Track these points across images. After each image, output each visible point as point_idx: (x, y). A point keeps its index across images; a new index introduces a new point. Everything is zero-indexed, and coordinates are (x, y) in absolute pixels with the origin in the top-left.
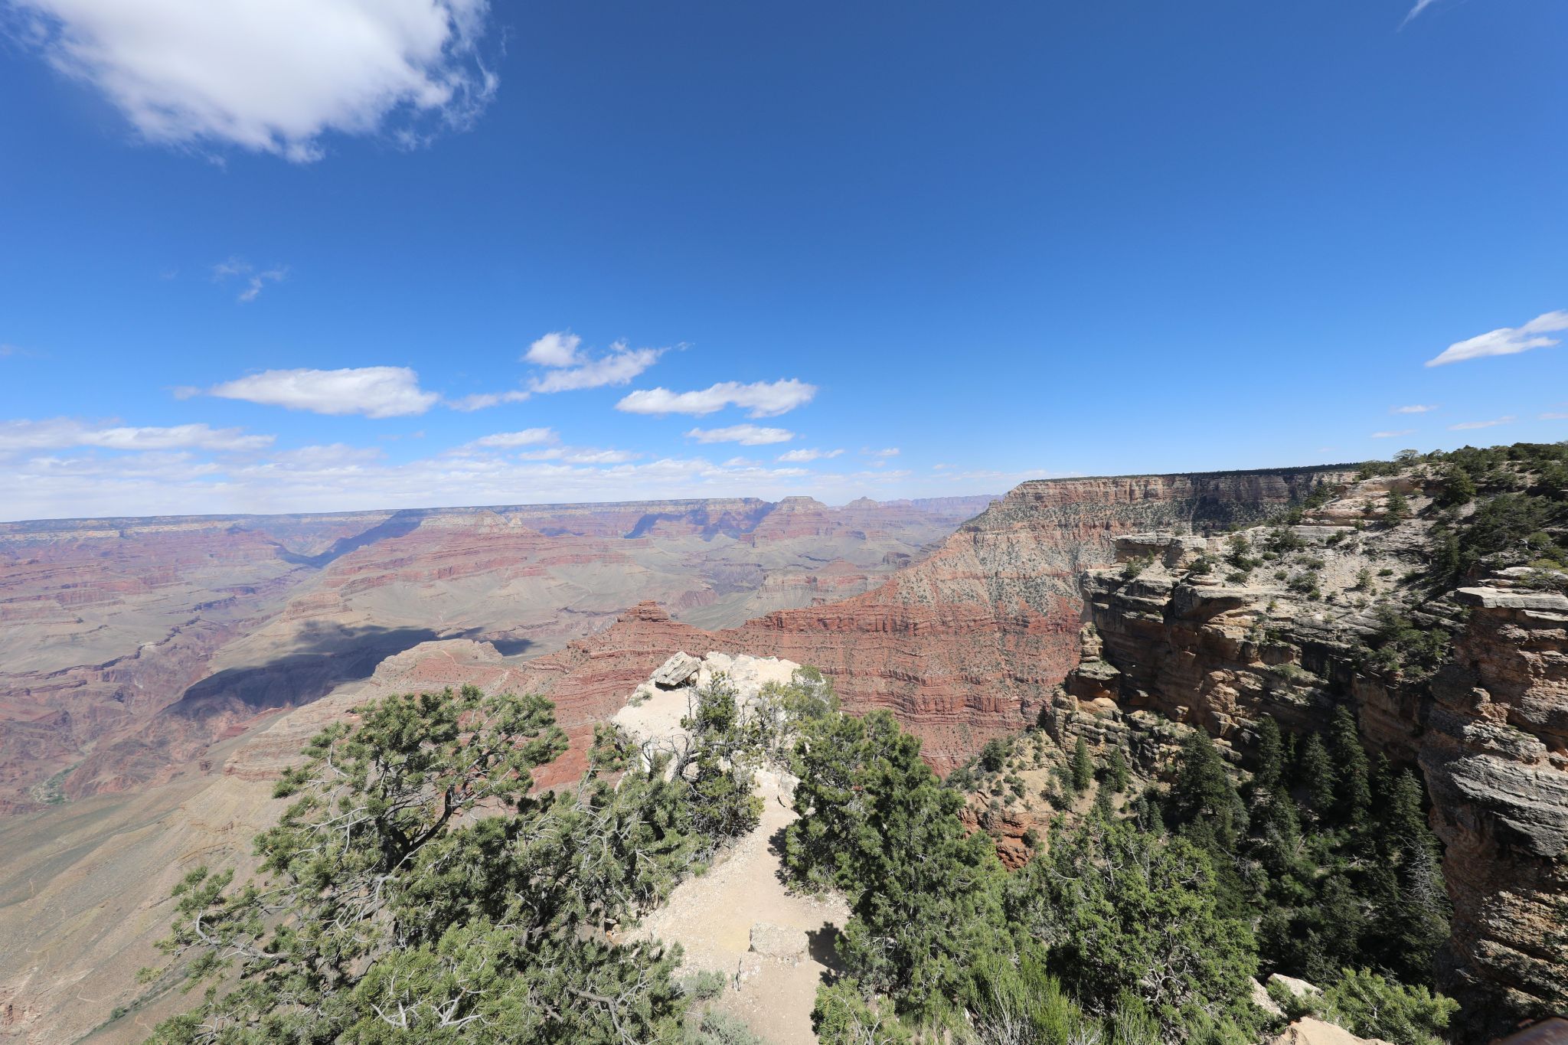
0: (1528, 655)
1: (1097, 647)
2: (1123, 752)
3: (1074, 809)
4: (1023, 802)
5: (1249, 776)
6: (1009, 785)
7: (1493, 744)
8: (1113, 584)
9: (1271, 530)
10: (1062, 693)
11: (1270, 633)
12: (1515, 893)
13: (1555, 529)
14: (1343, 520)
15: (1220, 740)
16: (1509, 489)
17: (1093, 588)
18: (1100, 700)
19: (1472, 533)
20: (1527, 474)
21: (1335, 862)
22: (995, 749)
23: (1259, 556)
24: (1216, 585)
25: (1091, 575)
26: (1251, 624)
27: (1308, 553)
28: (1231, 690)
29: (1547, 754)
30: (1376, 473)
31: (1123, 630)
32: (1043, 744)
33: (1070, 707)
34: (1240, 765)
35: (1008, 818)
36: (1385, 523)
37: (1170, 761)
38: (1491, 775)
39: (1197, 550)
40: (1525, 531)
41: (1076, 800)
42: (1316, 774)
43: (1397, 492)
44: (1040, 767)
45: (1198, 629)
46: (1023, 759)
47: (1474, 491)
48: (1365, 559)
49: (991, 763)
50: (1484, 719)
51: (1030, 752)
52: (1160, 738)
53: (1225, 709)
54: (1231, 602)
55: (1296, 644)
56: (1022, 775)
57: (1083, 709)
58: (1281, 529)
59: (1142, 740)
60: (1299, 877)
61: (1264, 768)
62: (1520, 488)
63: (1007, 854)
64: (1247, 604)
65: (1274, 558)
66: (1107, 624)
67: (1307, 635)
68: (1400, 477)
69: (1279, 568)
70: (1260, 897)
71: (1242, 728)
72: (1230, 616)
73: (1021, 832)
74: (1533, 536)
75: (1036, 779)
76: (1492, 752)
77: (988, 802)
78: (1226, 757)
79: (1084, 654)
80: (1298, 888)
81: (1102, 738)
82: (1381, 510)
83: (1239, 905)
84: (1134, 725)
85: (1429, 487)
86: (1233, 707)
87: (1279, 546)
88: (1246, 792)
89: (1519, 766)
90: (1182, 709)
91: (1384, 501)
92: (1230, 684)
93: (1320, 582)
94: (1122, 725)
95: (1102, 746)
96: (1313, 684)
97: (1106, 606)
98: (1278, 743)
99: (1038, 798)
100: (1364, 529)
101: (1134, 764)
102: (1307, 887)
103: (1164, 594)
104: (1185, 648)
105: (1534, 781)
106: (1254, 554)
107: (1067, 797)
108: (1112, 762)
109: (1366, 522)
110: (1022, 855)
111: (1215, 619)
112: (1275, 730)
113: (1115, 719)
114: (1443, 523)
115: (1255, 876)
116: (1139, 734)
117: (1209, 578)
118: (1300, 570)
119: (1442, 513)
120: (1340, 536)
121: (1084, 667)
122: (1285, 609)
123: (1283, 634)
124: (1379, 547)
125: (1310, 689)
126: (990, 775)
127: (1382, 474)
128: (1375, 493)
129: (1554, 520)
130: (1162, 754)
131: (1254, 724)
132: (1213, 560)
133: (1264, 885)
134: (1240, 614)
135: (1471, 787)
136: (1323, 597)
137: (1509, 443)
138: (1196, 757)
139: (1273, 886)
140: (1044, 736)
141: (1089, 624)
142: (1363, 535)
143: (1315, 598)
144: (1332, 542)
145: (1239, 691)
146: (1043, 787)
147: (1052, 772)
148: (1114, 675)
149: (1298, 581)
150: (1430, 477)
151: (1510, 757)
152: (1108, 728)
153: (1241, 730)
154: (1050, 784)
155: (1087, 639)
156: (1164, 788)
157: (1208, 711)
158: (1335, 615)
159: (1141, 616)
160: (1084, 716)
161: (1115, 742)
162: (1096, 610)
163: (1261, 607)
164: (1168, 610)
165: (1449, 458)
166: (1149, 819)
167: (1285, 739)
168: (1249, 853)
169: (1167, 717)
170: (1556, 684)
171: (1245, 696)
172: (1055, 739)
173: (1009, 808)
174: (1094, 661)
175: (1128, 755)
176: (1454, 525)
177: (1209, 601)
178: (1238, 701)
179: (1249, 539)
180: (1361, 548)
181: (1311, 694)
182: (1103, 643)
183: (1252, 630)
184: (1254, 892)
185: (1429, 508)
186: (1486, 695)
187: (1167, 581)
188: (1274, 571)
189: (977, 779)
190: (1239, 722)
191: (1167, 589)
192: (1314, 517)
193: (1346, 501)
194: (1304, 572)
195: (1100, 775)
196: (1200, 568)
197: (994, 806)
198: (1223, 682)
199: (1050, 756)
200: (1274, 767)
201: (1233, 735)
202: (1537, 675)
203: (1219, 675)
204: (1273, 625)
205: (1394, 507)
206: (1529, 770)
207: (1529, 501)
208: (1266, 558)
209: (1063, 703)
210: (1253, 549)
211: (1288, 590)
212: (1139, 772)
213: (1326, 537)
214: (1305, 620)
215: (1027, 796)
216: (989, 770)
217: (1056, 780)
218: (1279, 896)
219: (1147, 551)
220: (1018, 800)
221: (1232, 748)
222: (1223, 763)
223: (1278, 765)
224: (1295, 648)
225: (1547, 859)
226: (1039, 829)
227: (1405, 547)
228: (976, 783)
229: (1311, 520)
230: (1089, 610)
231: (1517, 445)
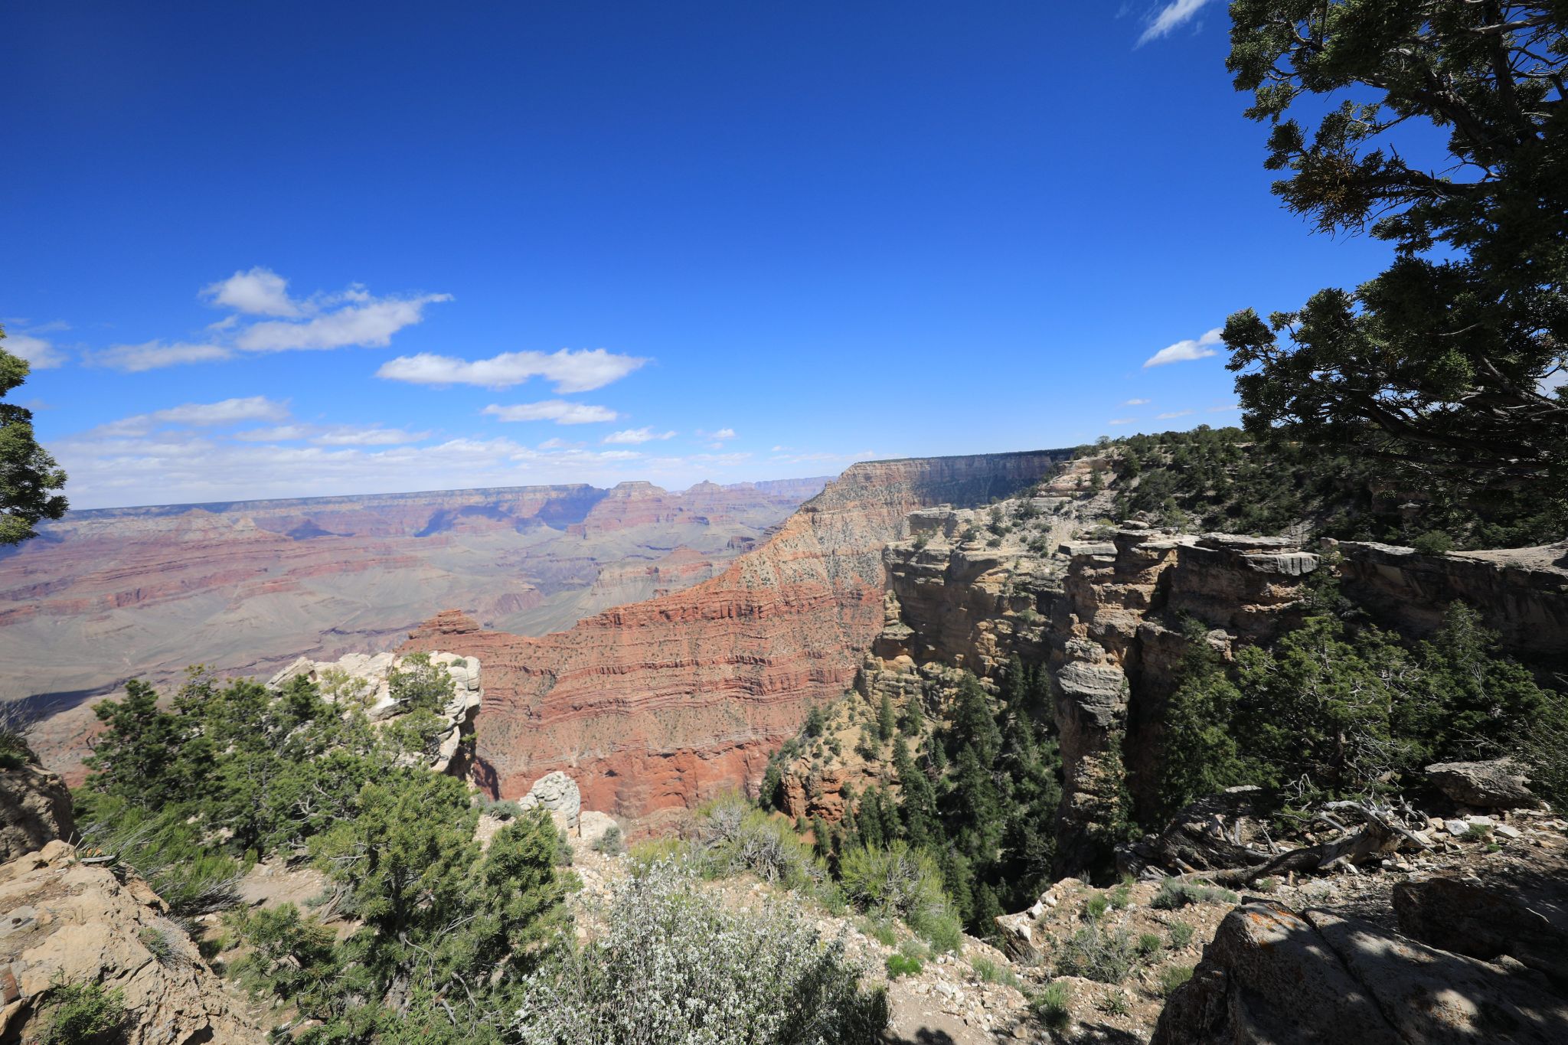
0: (1095, 587)
1: (896, 612)
2: (918, 700)
3: (881, 757)
4: (839, 759)
5: (1004, 704)
6: (828, 747)
7: (1080, 653)
8: (908, 555)
9: (1018, 502)
10: (870, 655)
11: (1016, 586)
12: (1090, 755)
13: (1178, 495)
14: (1062, 492)
15: (985, 678)
16: (1158, 467)
17: (893, 559)
18: (901, 658)
19: (1136, 500)
20: (1168, 455)
21: (1056, 761)
22: (816, 715)
23: (1010, 524)
24: (978, 550)
25: (891, 548)
26: (1003, 580)
27: (1042, 520)
28: (992, 636)
29: (1105, 656)
30: (1085, 454)
31: (915, 594)
32: (856, 704)
33: (877, 667)
34: (999, 696)
35: (826, 777)
36: (1089, 494)
37: (951, 701)
38: (1077, 675)
39: (968, 521)
40: (1163, 497)
41: (882, 748)
42: (1044, 695)
43: (1097, 469)
44: (854, 725)
45: (968, 588)
46: (840, 720)
47: (1139, 468)
48: (1076, 522)
49: (812, 730)
50: (1076, 636)
51: (845, 713)
52: (944, 684)
53: (988, 652)
54: (990, 563)
55: (1033, 593)
56: (838, 735)
57: (887, 668)
58: (1025, 501)
59: (932, 688)
60: (1034, 779)
61: (1013, 696)
62: (1164, 465)
63: (827, 809)
64: (1001, 564)
65: (1020, 525)
66: (904, 590)
67: (1039, 586)
68: (1098, 457)
69: (1023, 533)
70: (1008, 799)
71: (1000, 665)
72: (990, 575)
73: (837, 787)
74: (1167, 500)
75: (850, 737)
76: (1079, 659)
77: (810, 765)
78: (990, 692)
79: (887, 619)
80: (1032, 787)
81: (902, 691)
82: (1087, 484)
83: (995, 810)
84: (925, 676)
85: (1116, 465)
86: (993, 649)
87: (1025, 514)
88: (1001, 719)
89: (1091, 666)
90: (959, 657)
91: (1088, 477)
92: (990, 631)
93: (1049, 542)
94: (917, 677)
95: (902, 697)
96: (1045, 624)
97: (902, 574)
98: (1021, 675)
99: (852, 753)
100: (1077, 499)
101: (927, 710)
102: (1037, 784)
103: (944, 561)
104: (959, 605)
105: (1098, 675)
106: (1006, 523)
107: (875, 748)
108: (909, 710)
109: (1078, 494)
110: (839, 807)
111: (979, 579)
112: (1019, 664)
113: (912, 673)
114: (1122, 492)
115: (1004, 784)
116: (929, 683)
117: (974, 544)
118: (1036, 533)
119: (1122, 484)
120: (1062, 505)
121: (887, 630)
122: (1027, 566)
123: (1024, 586)
124: (1085, 512)
125: (1042, 628)
126: (811, 740)
127: (1088, 455)
128: (1084, 470)
129: (1179, 489)
130: (945, 696)
131: (1007, 661)
132: (978, 529)
133: (1011, 790)
134: (996, 573)
135: (1069, 686)
136: (1050, 555)
137: (1161, 431)
138: (966, 695)
139: (1018, 789)
140: (857, 696)
141: (890, 592)
142: (1076, 503)
143: (1044, 556)
144: (1057, 510)
145: (997, 636)
146: (856, 742)
147: (863, 728)
148: (910, 635)
149: (1034, 543)
150: (1116, 457)
151: (1086, 661)
152: (906, 681)
153: (999, 668)
154: (862, 739)
155: (888, 605)
156: (947, 725)
157: (977, 654)
158: (1057, 568)
159: (927, 581)
160: (888, 674)
161: (911, 693)
162: (896, 579)
163: (1009, 565)
164: (948, 574)
165: (1129, 442)
166: (934, 754)
167: (1026, 671)
168: (1003, 767)
169: (949, 665)
170: (1110, 606)
171: (1001, 637)
172: (866, 698)
173: (828, 767)
174: (894, 624)
175: (921, 702)
176: (1127, 494)
177: (974, 564)
178: (997, 645)
179: (1003, 511)
180: (1075, 514)
181: (1043, 632)
182: (902, 608)
183: (1005, 585)
184: (1003, 798)
185: (1114, 482)
186: (1076, 619)
187: (946, 549)
188: (1019, 536)
189: (801, 746)
190: (997, 662)
191: (946, 556)
192: (1046, 491)
193: (1065, 477)
194: (1038, 535)
195: (901, 723)
196: (969, 537)
197: (815, 768)
198: (986, 630)
199: (862, 714)
200: (1019, 693)
201: (994, 673)
202: (1101, 601)
203: (983, 625)
204: (1018, 579)
205: (1094, 481)
206: (1095, 668)
207: (1167, 474)
208: (1015, 525)
209: (872, 664)
210: (1006, 518)
211: (1028, 551)
212: (930, 716)
213: (1053, 506)
214: (1039, 573)
215: (843, 753)
216: (811, 736)
217: (867, 735)
218: (1021, 797)
219: (931, 523)
220: (835, 758)
221: (994, 684)
222: (988, 697)
223: (1022, 692)
224: (1032, 596)
225: (1104, 727)
226: (854, 781)
227: (1100, 512)
228: (801, 750)
229: (1043, 493)
230: (891, 579)
231: (1167, 433)
